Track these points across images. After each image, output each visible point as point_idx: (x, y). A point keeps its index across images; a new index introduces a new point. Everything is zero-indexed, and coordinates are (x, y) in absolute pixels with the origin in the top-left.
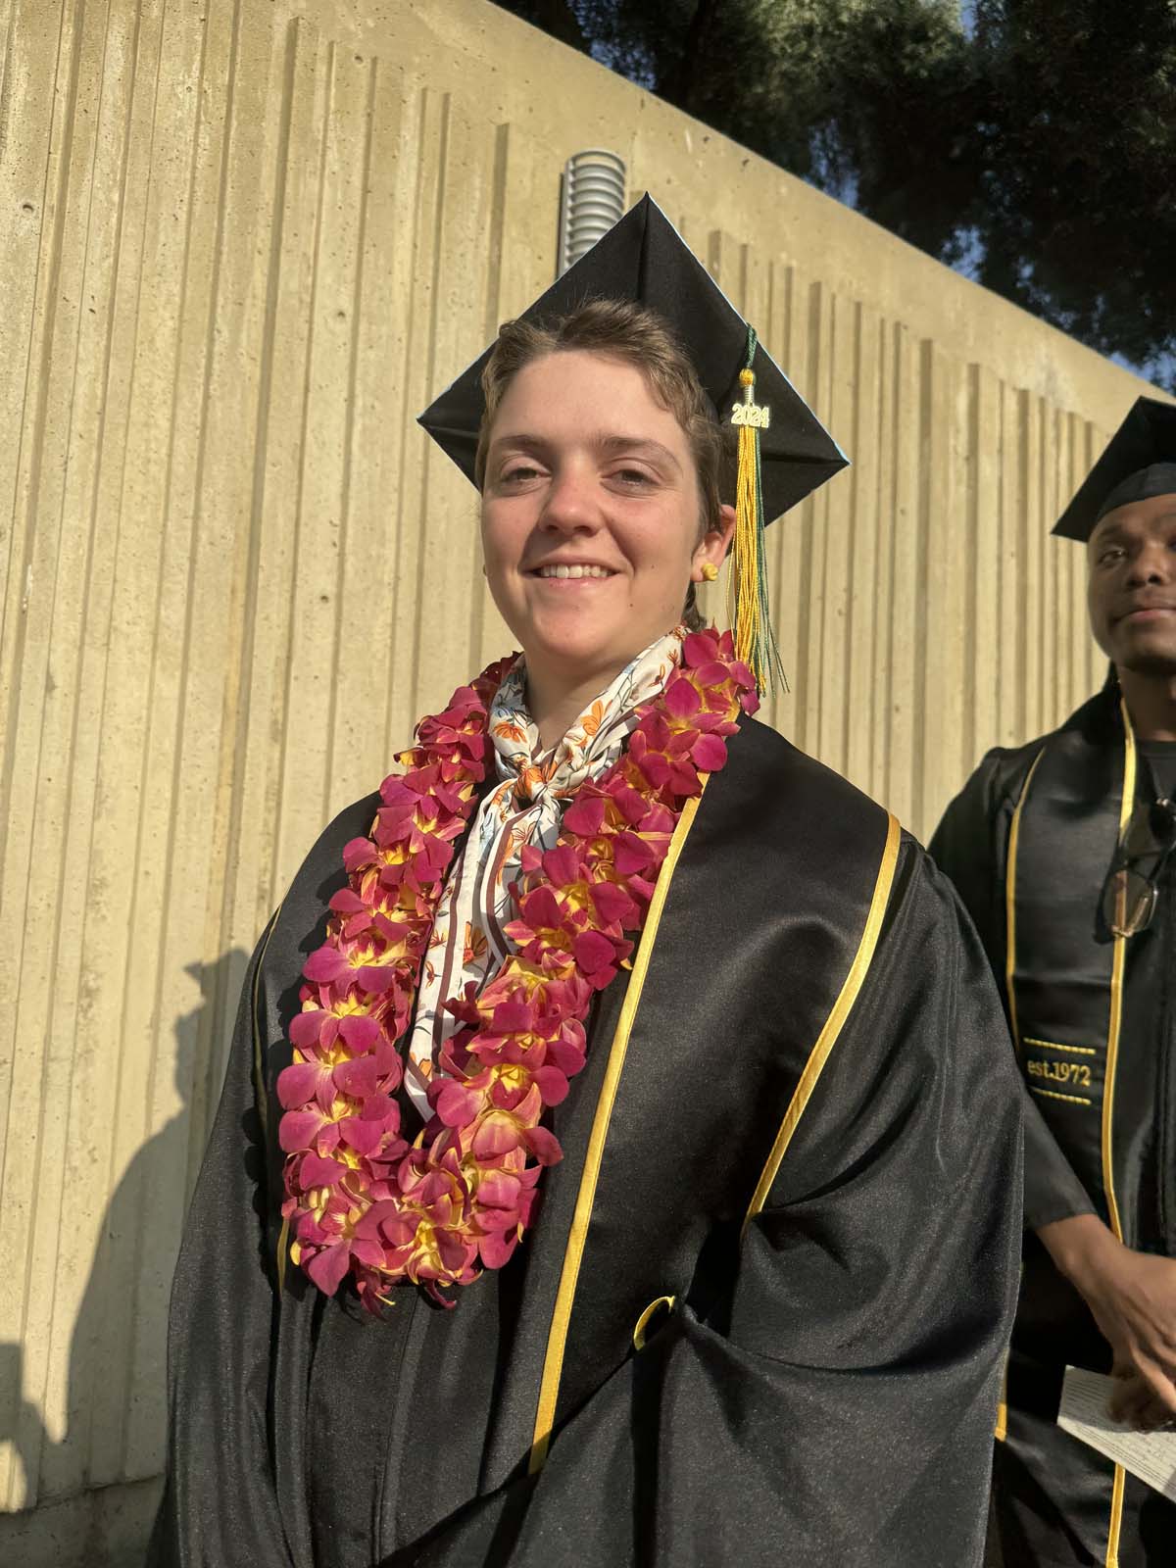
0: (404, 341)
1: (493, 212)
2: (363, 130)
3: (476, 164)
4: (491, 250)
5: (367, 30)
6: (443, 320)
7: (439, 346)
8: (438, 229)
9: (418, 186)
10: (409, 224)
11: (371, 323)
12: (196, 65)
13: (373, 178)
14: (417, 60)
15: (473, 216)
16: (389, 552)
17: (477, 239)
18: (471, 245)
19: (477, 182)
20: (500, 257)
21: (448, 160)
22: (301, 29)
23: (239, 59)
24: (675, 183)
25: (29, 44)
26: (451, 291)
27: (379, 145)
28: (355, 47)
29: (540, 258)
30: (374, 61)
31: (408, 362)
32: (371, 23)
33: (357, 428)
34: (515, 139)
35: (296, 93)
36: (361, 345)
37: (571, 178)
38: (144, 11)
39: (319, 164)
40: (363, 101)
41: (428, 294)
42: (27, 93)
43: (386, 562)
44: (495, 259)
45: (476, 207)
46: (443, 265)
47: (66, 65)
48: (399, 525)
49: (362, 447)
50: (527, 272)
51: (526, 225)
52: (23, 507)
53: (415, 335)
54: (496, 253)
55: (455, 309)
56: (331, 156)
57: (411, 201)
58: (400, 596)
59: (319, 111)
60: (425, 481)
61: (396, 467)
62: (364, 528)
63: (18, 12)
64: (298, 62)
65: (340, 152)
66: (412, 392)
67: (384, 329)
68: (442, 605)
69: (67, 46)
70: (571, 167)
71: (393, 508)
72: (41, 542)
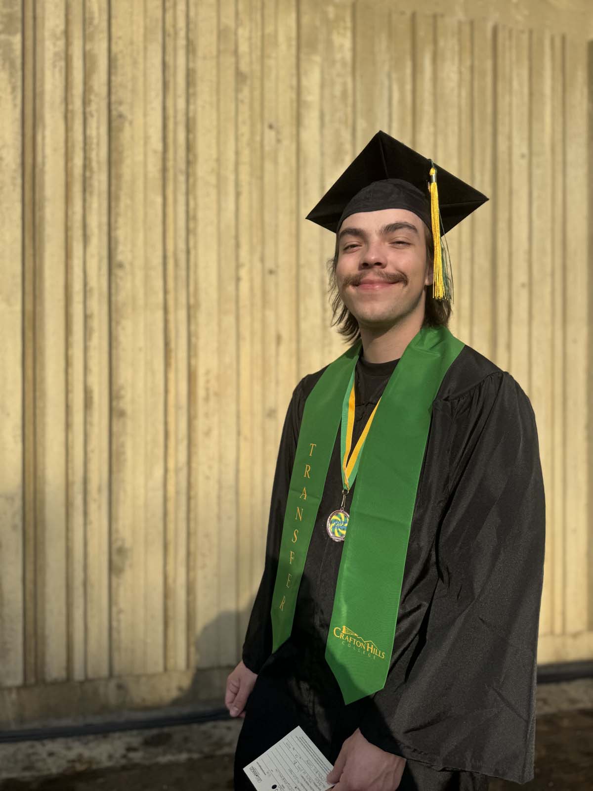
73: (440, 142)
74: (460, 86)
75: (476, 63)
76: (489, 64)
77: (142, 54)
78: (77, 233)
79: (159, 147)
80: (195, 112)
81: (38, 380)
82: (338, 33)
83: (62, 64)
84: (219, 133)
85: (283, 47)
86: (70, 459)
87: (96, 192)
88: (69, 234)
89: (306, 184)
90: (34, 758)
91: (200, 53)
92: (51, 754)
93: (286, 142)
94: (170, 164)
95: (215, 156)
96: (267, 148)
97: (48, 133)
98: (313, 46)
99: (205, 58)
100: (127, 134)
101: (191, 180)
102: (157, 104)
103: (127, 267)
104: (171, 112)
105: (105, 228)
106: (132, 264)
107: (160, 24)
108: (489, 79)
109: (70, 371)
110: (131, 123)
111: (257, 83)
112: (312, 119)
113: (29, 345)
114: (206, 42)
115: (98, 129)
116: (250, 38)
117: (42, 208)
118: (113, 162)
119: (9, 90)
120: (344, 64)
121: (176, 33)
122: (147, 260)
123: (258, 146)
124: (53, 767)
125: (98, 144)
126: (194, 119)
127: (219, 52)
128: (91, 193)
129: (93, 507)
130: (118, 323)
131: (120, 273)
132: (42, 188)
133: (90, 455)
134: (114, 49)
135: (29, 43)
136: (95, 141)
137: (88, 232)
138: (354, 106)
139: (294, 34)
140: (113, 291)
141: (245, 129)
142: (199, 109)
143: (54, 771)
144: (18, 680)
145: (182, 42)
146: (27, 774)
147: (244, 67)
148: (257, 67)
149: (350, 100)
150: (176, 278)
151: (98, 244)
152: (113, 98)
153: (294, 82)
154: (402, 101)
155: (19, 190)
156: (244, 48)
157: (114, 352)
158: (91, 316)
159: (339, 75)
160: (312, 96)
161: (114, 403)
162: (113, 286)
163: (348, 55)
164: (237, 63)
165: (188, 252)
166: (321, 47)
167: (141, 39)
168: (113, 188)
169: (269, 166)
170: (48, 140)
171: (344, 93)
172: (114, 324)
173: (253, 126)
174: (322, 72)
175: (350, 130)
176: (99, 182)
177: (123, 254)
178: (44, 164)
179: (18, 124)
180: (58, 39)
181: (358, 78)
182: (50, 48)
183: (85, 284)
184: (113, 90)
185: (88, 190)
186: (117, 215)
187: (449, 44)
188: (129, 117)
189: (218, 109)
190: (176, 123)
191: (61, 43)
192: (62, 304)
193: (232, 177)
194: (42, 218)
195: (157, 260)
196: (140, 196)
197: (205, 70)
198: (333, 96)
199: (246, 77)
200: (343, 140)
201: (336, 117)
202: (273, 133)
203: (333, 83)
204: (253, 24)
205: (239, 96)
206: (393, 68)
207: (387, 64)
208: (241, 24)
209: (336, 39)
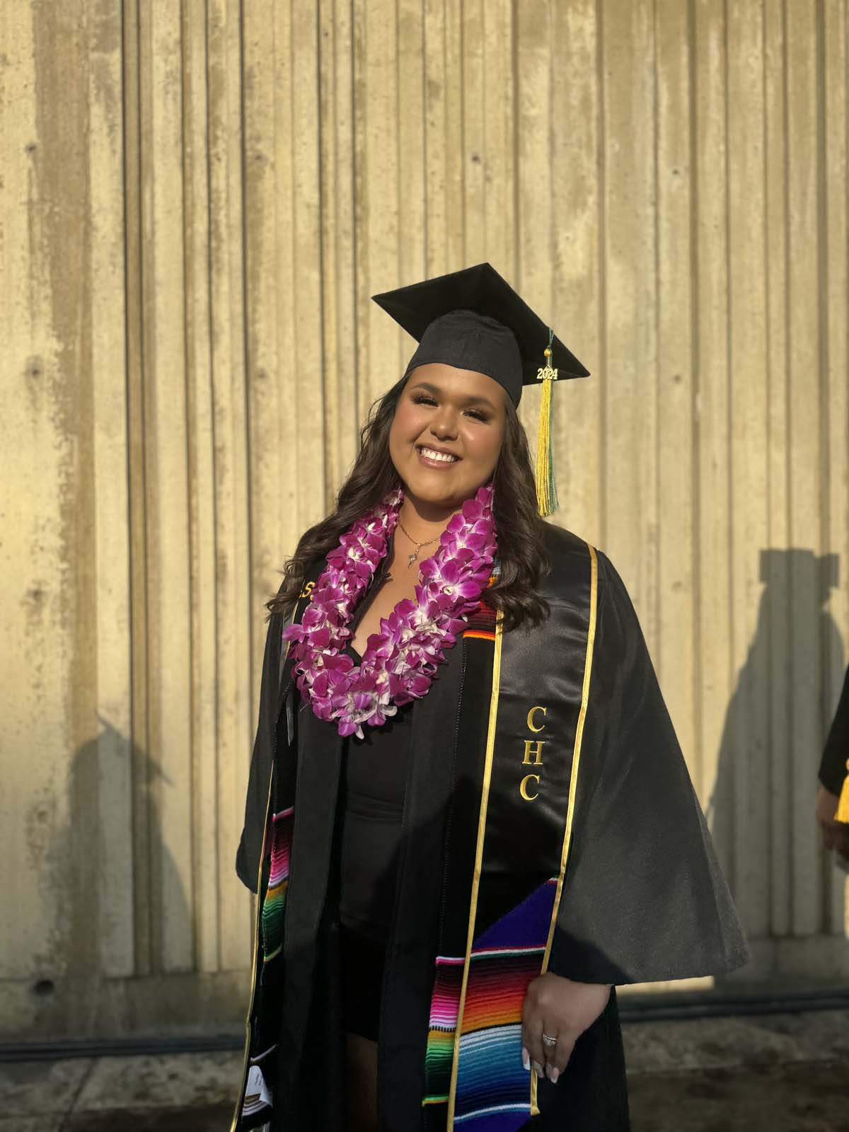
73: (734, 166)
74: (765, 78)
75: (791, 40)
76: (811, 41)
77: (288, 65)
78: (201, 330)
79: (314, 198)
80: (365, 145)
81: (150, 542)
82: (575, 10)
83: (178, 88)
84: (399, 171)
85: (493, 39)
86: (195, 652)
87: (226, 269)
88: (190, 331)
89: (528, 241)
90: (150, 1080)
91: (370, 57)
92: (173, 1077)
93: (498, 181)
94: (329, 223)
95: (394, 208)
96: (470, 191)
97: (158, 189)
98: (537, 34)
99: (378, 64)
100: (267, 184)
101: (360, 245)
102: (310, 137)
103: (272, 376)
104: (329, 147)
105: (240, 321)
106: (277, 373)
107: (314, 20)
108: (812, 64)
109: (194, 528)
110: (273, 167)
111: (455, 96)
112: (537, 144)
113: (137, 492)
114: (380, 41)
115: (228, 178)
116: (444, 29)
117: (152, 295)
118: (248, 226)
119: (105, 130)
120: (584, 57)
121: (335, 30)
122: (299, 365)
123: (457, 188)
124: (177, 1096)
125: (228, 200)
126: (363, 155)
127: (398, 53)
128: (219, 271)
129: (227, 721)
130: (259, 458)
131: (260, 385)
132: (152, 267)
133: (223, 648)
134: (248, 59)
135: (132, 61)
136: (223, 196)
137: (216, 328)
138: (601, 118)
139: (508, 19)
140: (252, 412)
141: (437, 166)
142: (371, 140)
143: (178, 1101)
144: (127, 968)
145: (345, 43)
146: (140, 1104)
147: (435, 73)
148: (454, 71)
149: (594, 112)
150: (340, 390)
151: (229, 343)
152: (248, 132)
153: (510, 92)
154: (674, 107)
155: (120, 271)
156: (434, 44)
157: (254, 499)
158: (222, 449)
159: (575, 74)
160: (537, 107)
161: (256, 574)
162: (252, 405)
163: (591, 44)
164: (425, 67)
165: (357, 351)
166: (549, 34)
167: (287, 43)
168: (249, 263)
169: (473, 217)
170: (159, 199)
171: (585, 101)
172: (253, 459)
173: (448, 158)
174: (551, 71)
175: (594, 157)
176: (230, 254)
177: (265, 359)
178: (153, 232)
179: (118, 178)
180: (170, 53)
181: (606, 76)
182: (161, 66)
183: (213, 404)
184: (248, 121)
185: (215, 266)
186: (256, 301)
187: (747, 16)
188: (272, 159)
189: (398, 139)
190: (337, 162)
191: (175, 59)
192: (182, 432)
193: (419, 237)
194: (152, 310)
195: (313, 366)
196: (287, 273)
197: (378, 80)
198: (568, 107)
199: (438, 88)
200: (584, 173)
201: (574, 139)
202: (479, 168)
203: (568, 87)
204: (448, 9)
205: (428, 116)
206: (659, 58)
207: (651, 52)
208: (431, 10)
209: (572, 21)
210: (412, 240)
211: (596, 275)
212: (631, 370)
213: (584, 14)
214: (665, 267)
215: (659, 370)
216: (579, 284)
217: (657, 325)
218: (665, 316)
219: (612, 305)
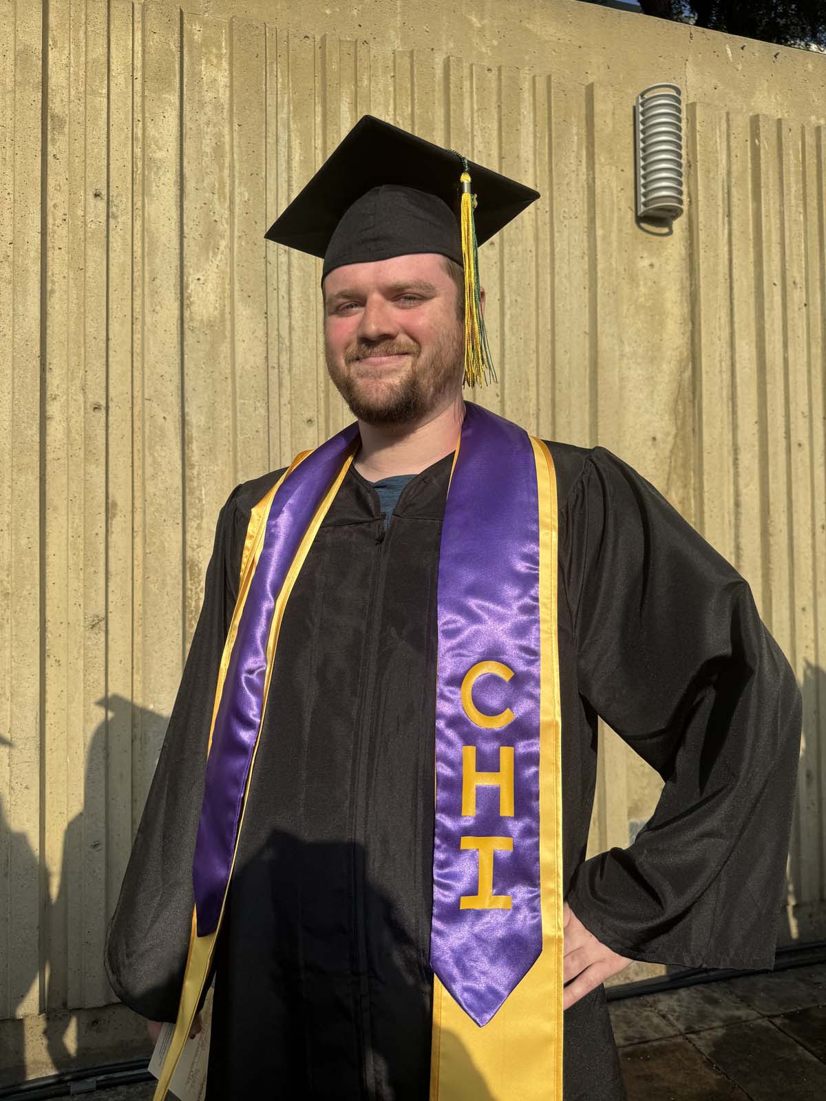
0: (534, 250)
1: (587, 148)
2: (496, 116)
3: (573, 119)
4: (588, 175)
5: (493, 48)
6: (558, 232)
7: (557, 250)
8: (551, 171)
9: (535, 145)
10: (531, 171)
11: (511, 246)
12: (391, 107)
13: (505, 147)
14: (527, 58)
15: (573, 154)
16: (533, 394)
17: (577, 170)
18: (573, 176)
19: (574, 130)
20: (594, 178)
21: (554, 120)
22: (452, 63)
23: (416, 95)
24: (721, 87)
25: (299, 126)
26: (562, 211)
27: (507, 124)
28: (486, 63)
29: (622, 171)
30: (499, 69)
31: (537, 265)
32: (495, 43)
33: (508, 317)
34: (599, 93)
35: (452, 107)
36: (506, 262)
37: (641, 109)
38: (359, 84)
39: (470, 148)
40: (494, 98)
41: (548, 215)
42: (300, 154)
43: (530, 400)
44: (591, 181)
45: (575, 148)
46: (555, 194)
47: (319, 131)
48: (538, 374)
49: (511, 329)
50: (614, 184)
51: (610, 151)
52: (322, 403)
53: (541, 246)
54: (591, 176)
55: (566, 222)
56: (477, 141)
57: (531, 157)
58: (541, 421)
59: (467, 113)
60: (553, 342)
61: (534, 337)
62: (516, 381)
63: (292, 108)
64: (452, 86)
65: (483, 136)
66: (541, 284)
67: (520, 248)
68: (569, 423)
69: (319, 119)
70: (640, 101)
71: (534, 364)
72: (334, 424)
75: (417, 112)
76: (440, 112)
82: (208, 61)
84: (15, 202)
89: (154, 279)
93: (124, 219)
95: (9, 238)
96: (92, 226)
111: (79, 131)
112: (163, 185)
116: (69, 65)
120: (218, 107)
123: (79, 222)
127: (15, 83)
138: (232, 167)
141: (59, 199)
147: (58, 108)
148: (78, 107)
149: (227, 162)
159: (208, 123)
160: (164, 150)
163: (224, 96)
171: (218, 148)
173: (71, 192)
175: (227, 204)
181: (236, 127)
189: (14, 168)
193: (34, 268)
198: (200, 153)
199: (61, 123)
200: (216, 217)
201: (205, 185)
202: (102, 205)
203: (200, 134)
204: (72, 46)
205: (50, 148)
206: (291, 115)
207: (285, 110)
208: (56, 47)
209: (206, 71)
210: (26, 270)
211: (228, 316)
212: (263, 411)
213: (218, 66)
214: (296, 314)
215: (292, 413)
216: (211, 325)
217: (290, 370)
218: (297, 361)
219: (240, 347)
